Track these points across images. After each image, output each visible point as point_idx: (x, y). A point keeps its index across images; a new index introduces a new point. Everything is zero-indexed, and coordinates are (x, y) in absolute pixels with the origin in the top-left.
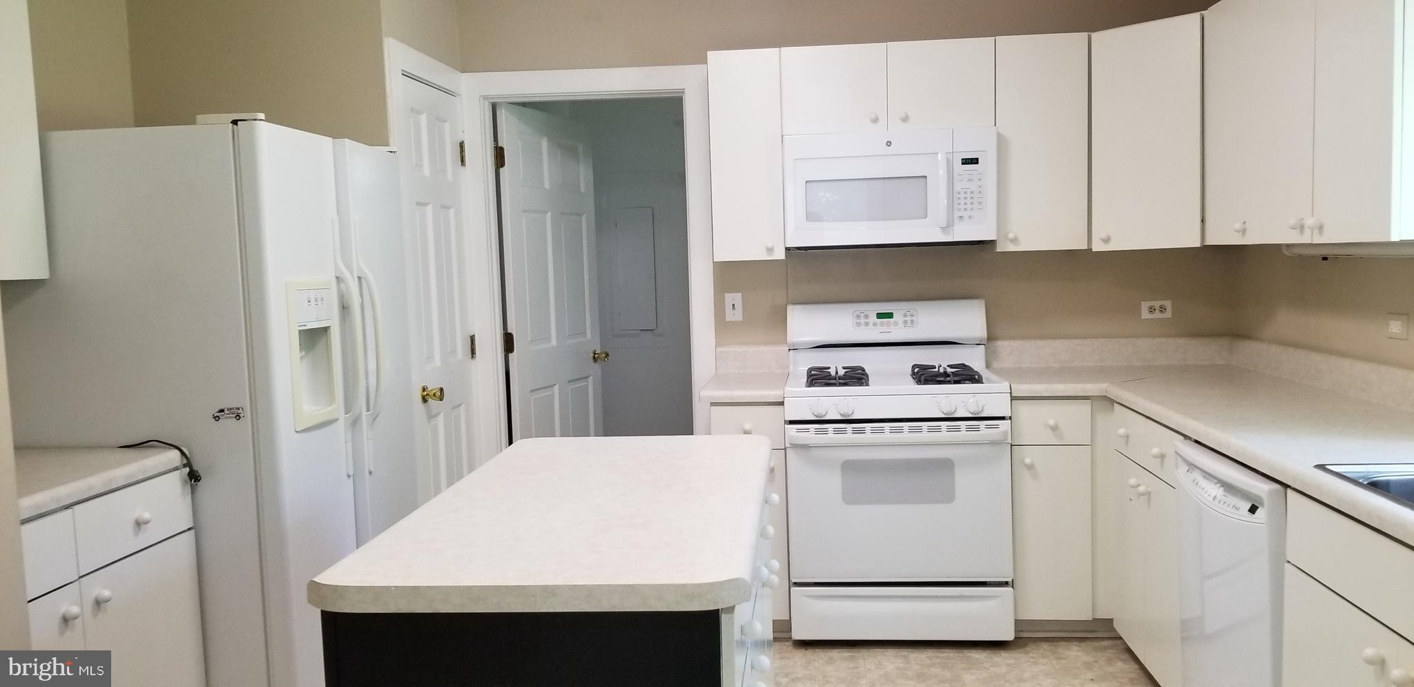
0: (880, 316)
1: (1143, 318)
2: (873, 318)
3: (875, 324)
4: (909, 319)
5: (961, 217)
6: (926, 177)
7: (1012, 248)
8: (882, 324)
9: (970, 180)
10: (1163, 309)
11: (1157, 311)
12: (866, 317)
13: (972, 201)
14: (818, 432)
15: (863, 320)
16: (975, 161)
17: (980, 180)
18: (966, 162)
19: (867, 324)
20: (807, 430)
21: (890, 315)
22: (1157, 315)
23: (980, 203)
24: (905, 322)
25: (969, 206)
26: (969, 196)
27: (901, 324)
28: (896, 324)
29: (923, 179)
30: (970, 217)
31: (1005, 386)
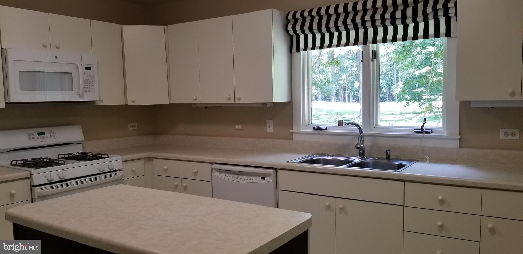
0: (39, 134)
1: (129, 129)
2: (36, 135)
3: (37, 138)
4: (52, 135)
5: (86, 91)
6: (72, 73)
7: (101, 104)
8: (41, 138)
9: (88, 76)
10: (134, 126)
11: (133, 127)
12: (33, 135)
13: (90, 84)
14: (50, 188)
15: (31, 137)
16: (89, 68)
17: (92, 76)
18: (87, 68)
19: (34, 138)
20: (45, 188)
21: (43, 134)
22: (133, 128)
23: (92, 86)
24: (51, 136)
25: (88, 87)
26: (88, 82)
27: (49, 138)
28: (47, 137)
29: (70, 74)
30: (89, 91)
31: (119, 157)
